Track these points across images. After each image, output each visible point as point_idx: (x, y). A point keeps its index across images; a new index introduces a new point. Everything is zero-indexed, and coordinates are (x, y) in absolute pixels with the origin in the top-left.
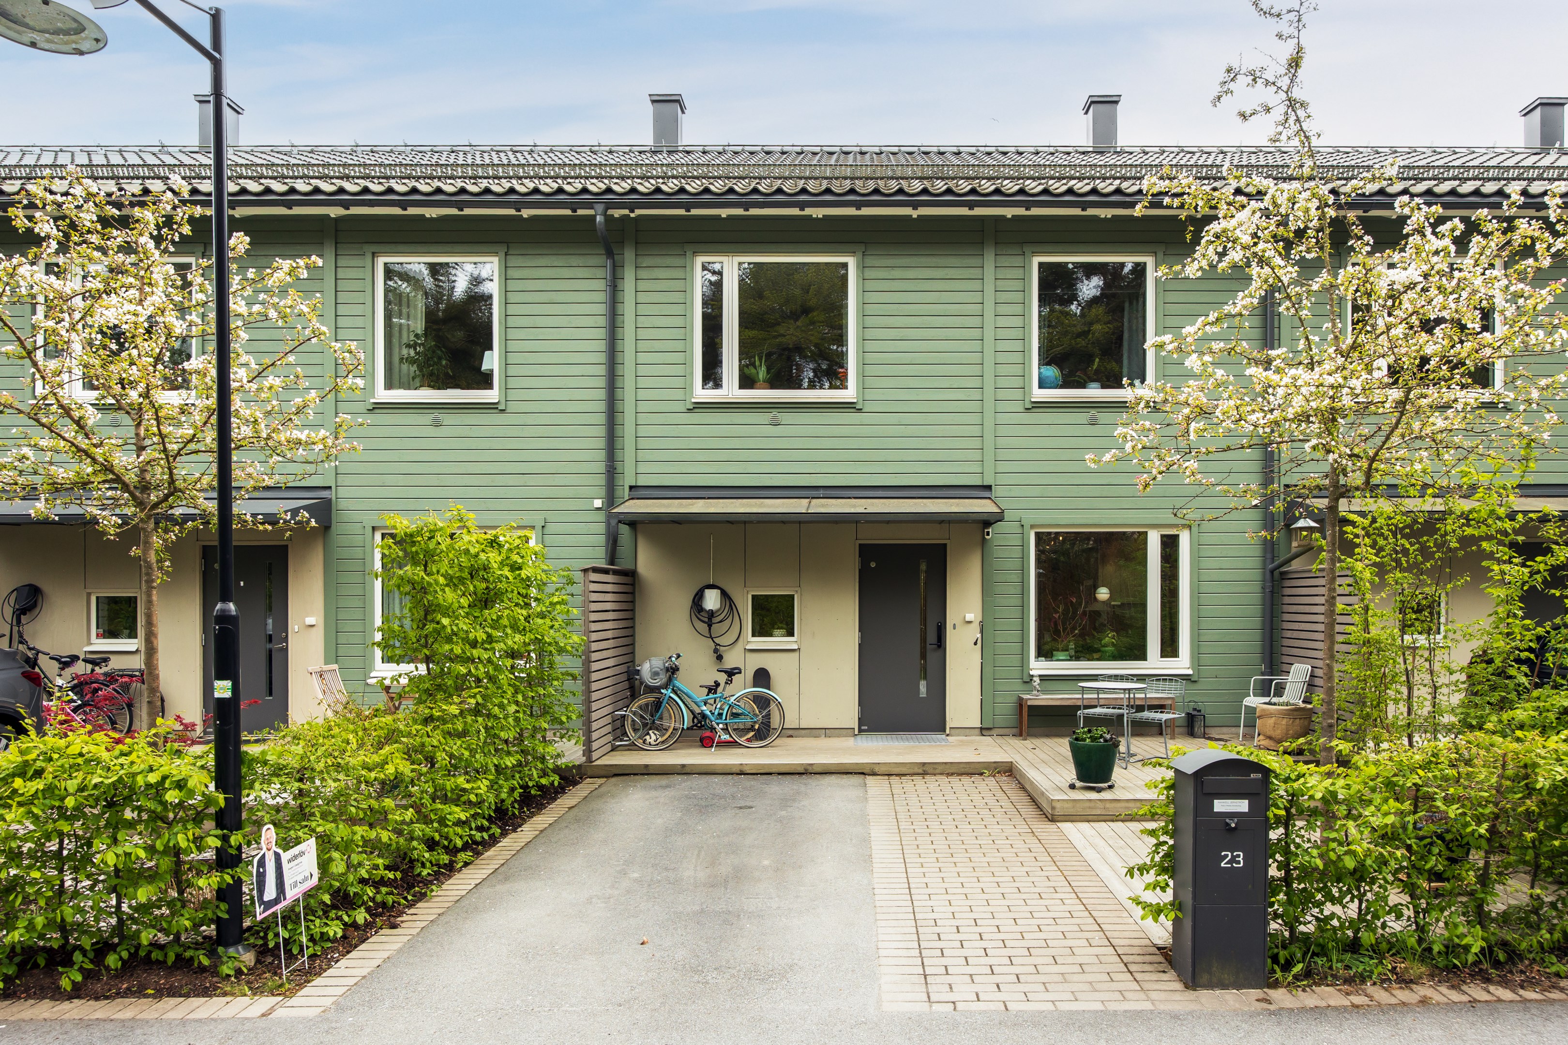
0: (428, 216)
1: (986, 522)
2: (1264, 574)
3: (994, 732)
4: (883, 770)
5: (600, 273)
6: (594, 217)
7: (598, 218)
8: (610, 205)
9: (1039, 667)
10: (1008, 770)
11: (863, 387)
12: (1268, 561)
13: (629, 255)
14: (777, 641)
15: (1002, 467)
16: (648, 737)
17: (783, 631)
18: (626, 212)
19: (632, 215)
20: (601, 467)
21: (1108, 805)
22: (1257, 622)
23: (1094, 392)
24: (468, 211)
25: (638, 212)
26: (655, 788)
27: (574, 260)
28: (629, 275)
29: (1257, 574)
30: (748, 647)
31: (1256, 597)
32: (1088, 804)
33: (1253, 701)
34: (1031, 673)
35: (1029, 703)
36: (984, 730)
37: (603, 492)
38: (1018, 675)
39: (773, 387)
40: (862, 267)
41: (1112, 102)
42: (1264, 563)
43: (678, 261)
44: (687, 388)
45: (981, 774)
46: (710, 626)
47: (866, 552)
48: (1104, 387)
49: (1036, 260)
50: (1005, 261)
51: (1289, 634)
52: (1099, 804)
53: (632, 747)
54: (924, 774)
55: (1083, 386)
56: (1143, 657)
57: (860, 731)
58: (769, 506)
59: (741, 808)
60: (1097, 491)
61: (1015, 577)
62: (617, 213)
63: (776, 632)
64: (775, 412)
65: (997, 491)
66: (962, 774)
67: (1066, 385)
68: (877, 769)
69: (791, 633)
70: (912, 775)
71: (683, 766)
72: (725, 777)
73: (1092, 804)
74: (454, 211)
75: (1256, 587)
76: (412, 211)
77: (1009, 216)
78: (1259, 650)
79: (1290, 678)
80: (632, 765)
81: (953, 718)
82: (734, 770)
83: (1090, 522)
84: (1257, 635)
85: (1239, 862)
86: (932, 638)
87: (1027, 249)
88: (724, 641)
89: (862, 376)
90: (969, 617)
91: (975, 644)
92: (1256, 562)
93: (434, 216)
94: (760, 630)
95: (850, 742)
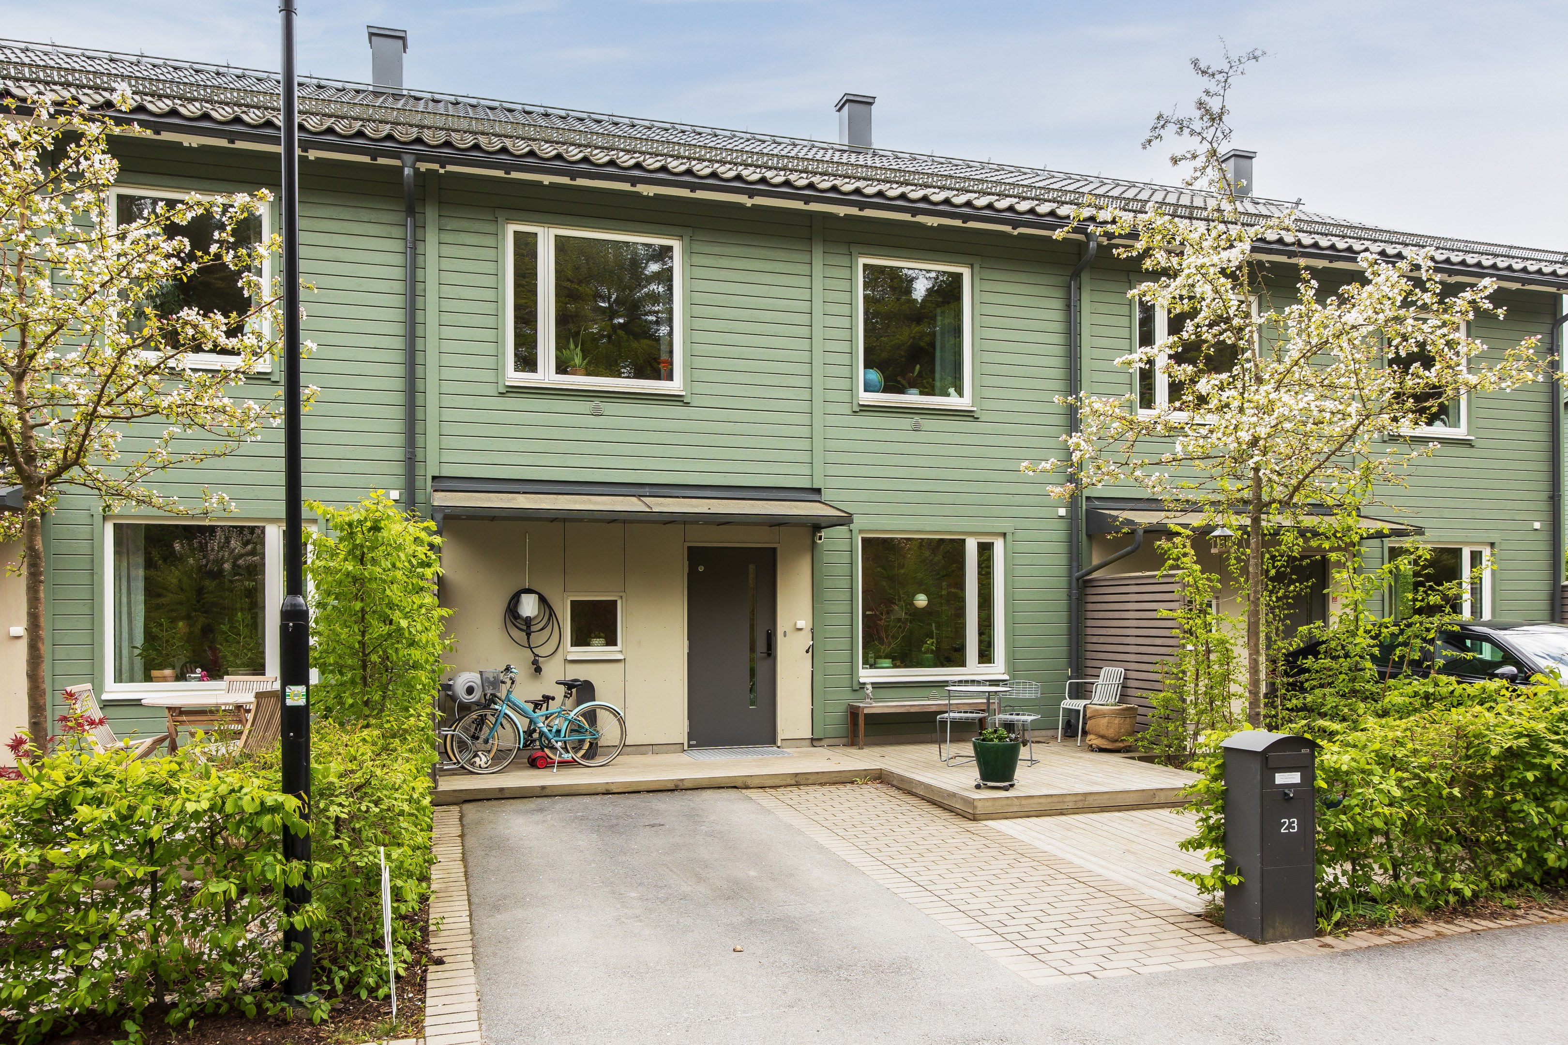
0: (186, 144)
1: (816, 526)
2: (1070, 582)
3: (824, 743)
4: (755, 782)
5: (397, 232)
6: (400, 170)
7: (407, 171)
8: (421, 158)
9: (867, 675)
10: (881, 778)
11: (690, 380)
12: (1075, 569)
13: (431, 214)
14: (597, 650)
15: (832, 470)
16: (477, 759)
17: (602, 641)
18: (436, 166)
19: (442, 171)
20: (399, 454)
21: (1024, 802)
22: (1063, 627)
23: (913, 398)
24: (240, 145)
25: (450, 168)
26: (532, 811)
27: (364, 215)
28: (431, 238)
29: (1063, 582)
30: (569, 658)
31: (1063, 604)
32: (1005, 802)
33: (1069, 703)
34: (862, 680)
35: (866, 711)
36: (814, 741)
37: (401, 481)
38: (848, 684)
39: (588, 374)
40: (688, 253)
41: (867, 102)
42: (1070, 571)
43: (489, 227)
44: (498, 369)
45: (852, 782)
46: (528, 635)
47: (695, 555)
48: (922, 393)
49: (862, 261)
50: (832, 259)
51: (1095, 639)
52: (1016, 802)
53: (463, 771)
54: (797, 785)
55: (901, 391)
56: (963, 664)
57: (689, 746)
58: (596, 503)
59: (653, 826)
60: (919, 497)
61: (844, 583)
62: (423, 167)
63: (595, 641)
64: (597, 401)
65: (826, 495)
66: (834, 783)
67: (886, 390)
68: (749, 782)
69: (611, 641)
70: (786, 786)
71: (543, 788)
72: (593, 797)
73: (1009, 802)
74: (223, 143)
75: (1062, 594)
76: (166, 136)
77: (842, 215)
78: (1065, 655)
79: (1100, 681)
80: (484, 790)
81: (783, 731)
82: (600, 790)
83: (915, 528)
84: (1063, 640)
85: (1293, 828)
86: (761, 646)
87: (854, 249)
88: (542, 651)
89: (690, 368)
90: (801, 624)
91: (807, 652)
92: (1062, 570)
93: (194, 145)
94: (581, 639)
95: (684, 758)
